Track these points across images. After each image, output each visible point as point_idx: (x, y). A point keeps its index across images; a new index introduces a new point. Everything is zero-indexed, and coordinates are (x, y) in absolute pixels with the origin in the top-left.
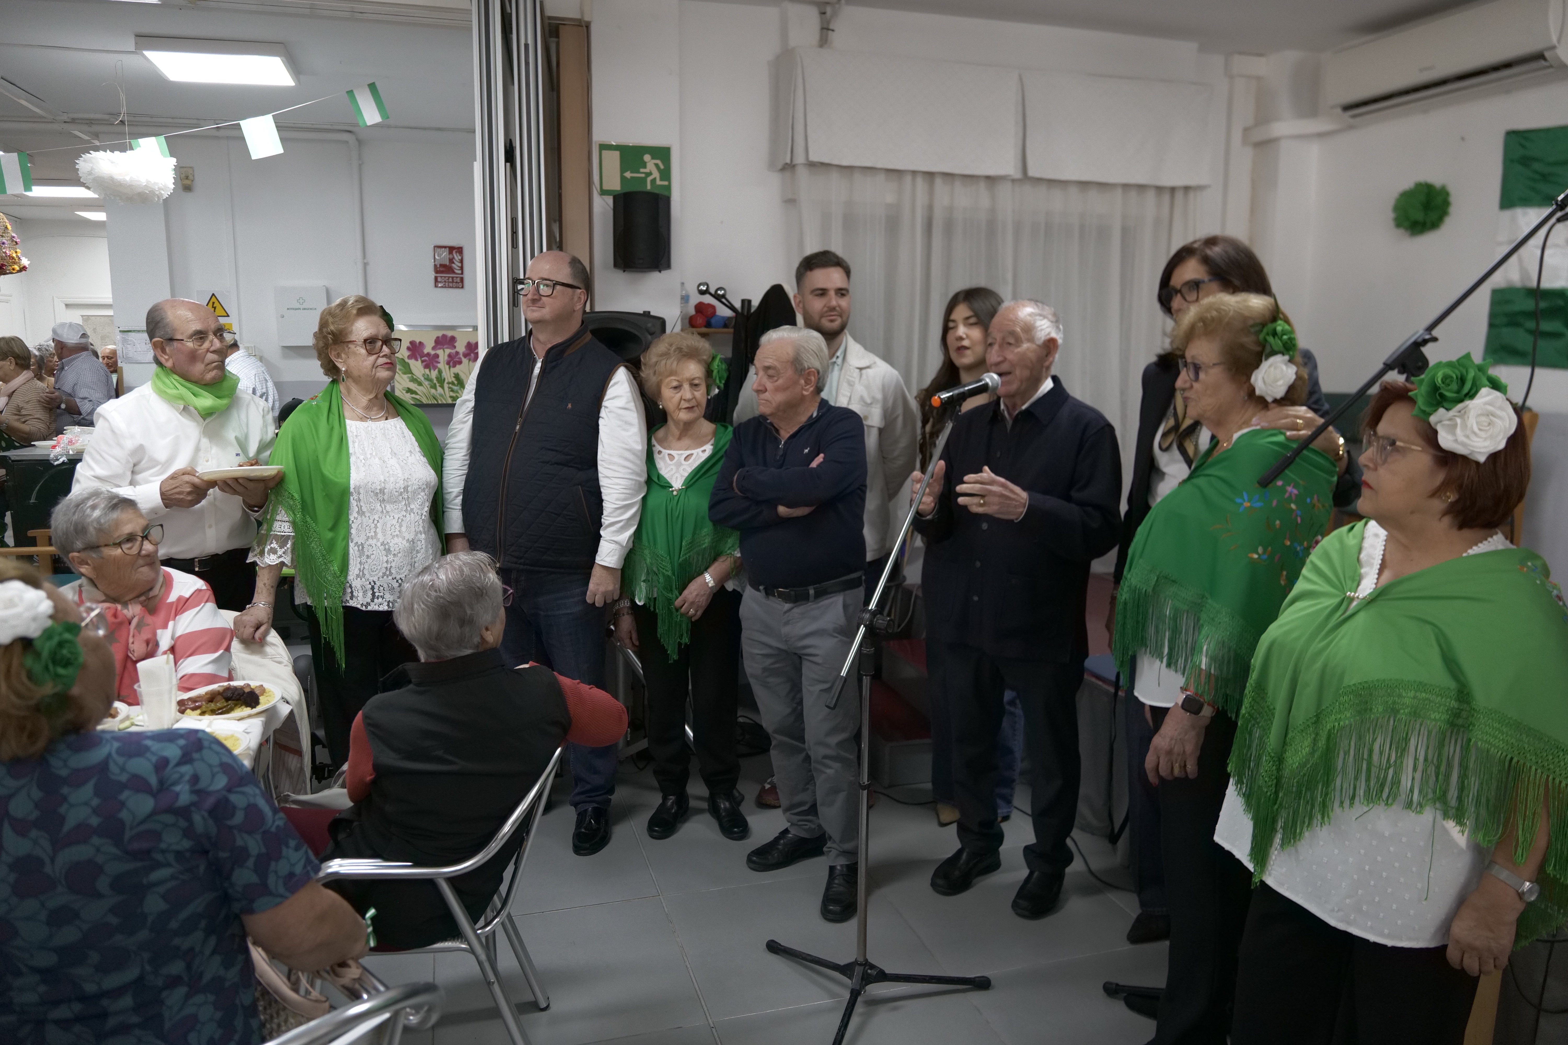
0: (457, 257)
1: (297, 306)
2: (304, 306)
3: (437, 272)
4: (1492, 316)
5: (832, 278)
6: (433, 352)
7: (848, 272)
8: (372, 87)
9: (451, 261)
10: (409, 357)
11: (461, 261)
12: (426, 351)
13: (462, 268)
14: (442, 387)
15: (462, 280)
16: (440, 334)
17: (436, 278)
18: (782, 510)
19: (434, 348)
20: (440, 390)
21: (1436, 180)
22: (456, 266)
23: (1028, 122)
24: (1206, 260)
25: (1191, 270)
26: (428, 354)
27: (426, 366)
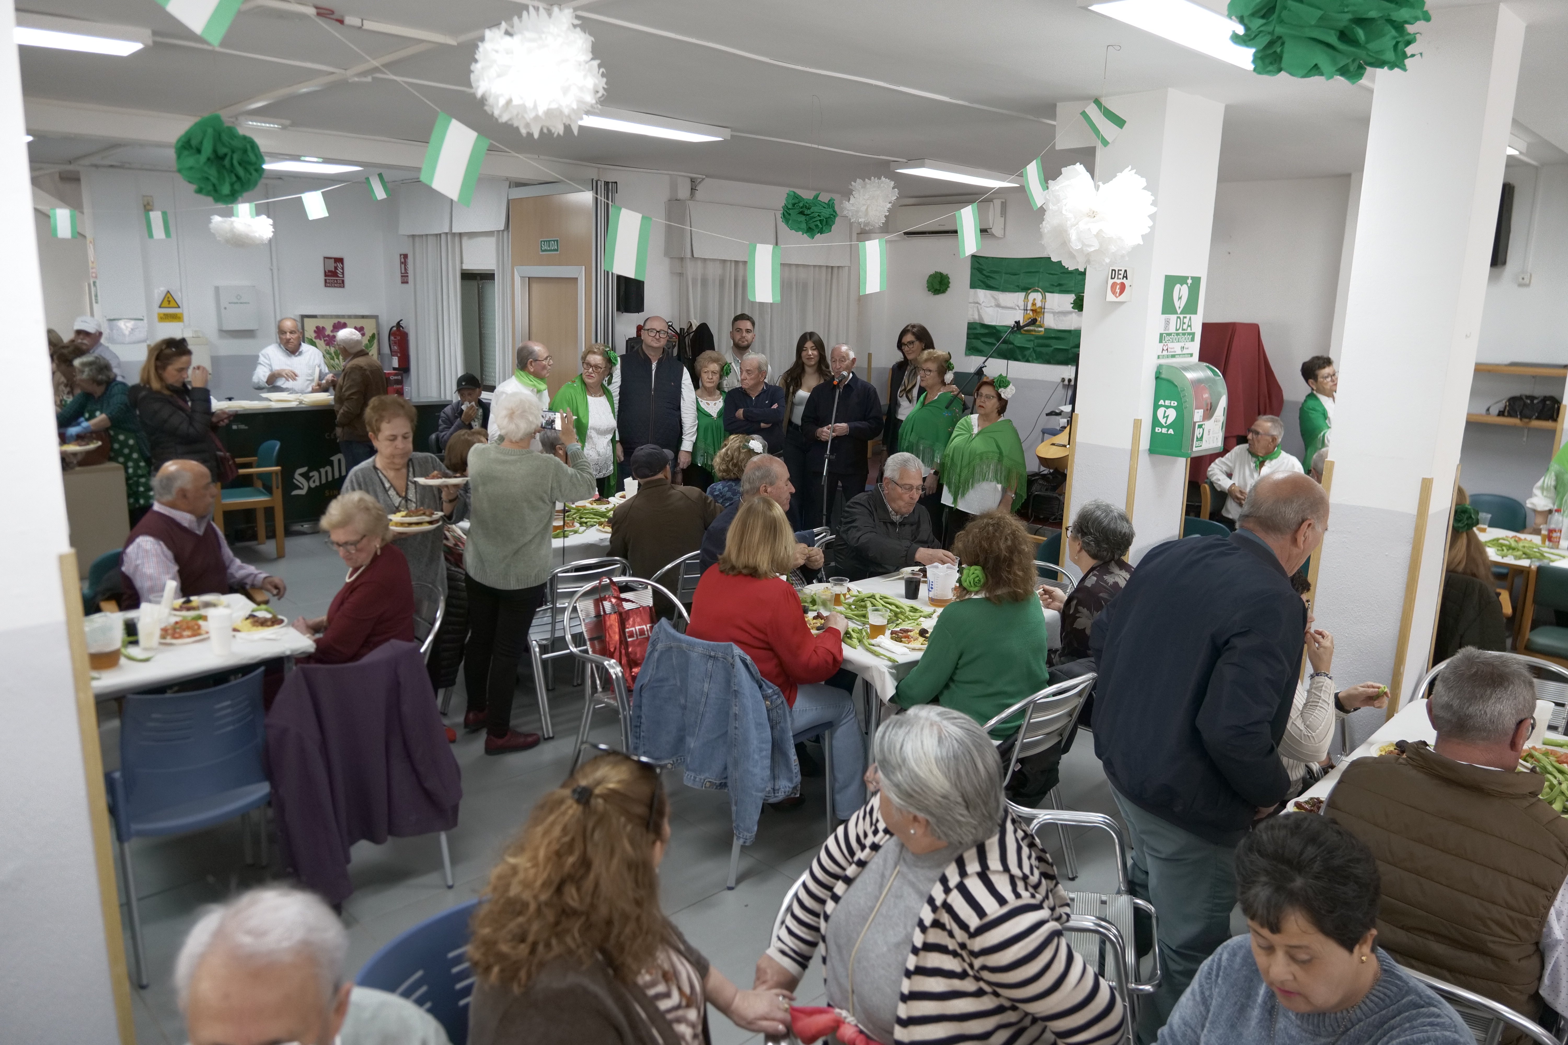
0: (340, 265)
1: (236, 300)
2: (242, 301)
3: (326, 275)
4: (968, 334)
5: (748, 325)
6: (331, 334)
7: (753, 324)
8: (380, 176)
9: (336, 268)
10: (316, 338)
11: (343, 269)
12: (327, 333)
13: (343, 273)
14: (338, 358)
15: (343, 281)
16: (336, 321)
17: (326, 280)
18: (762, 425)
19: (332, 331)
20: (336, 360)
21: (944, 272)
22: (339, 271)
23: (779, 236)
24: (914, 334)
25: (909, 338)
26: (328, 336)
27: (328, 344)
